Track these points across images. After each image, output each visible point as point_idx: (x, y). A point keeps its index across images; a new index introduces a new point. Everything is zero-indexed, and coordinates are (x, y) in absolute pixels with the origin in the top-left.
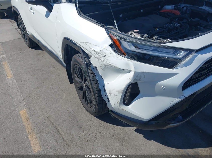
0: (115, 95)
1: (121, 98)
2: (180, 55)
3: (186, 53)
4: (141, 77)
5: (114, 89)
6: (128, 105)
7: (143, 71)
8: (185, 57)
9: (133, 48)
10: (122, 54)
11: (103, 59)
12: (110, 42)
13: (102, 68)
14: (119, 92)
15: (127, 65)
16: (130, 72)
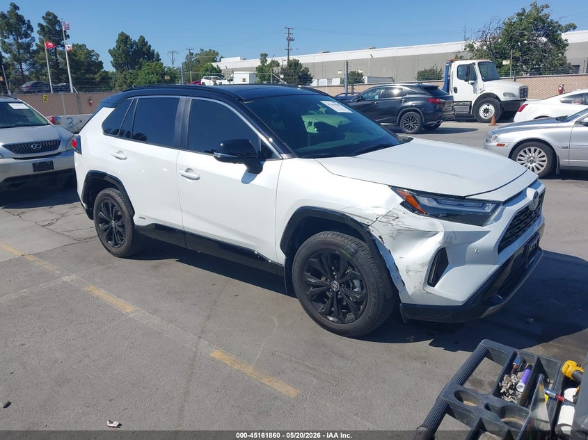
0: (416, 272)
1: (427, 275)
2: (488, 209)
3: (494, 205)
4: (452, 238)
5: (414, 263)
6: (433, 285)
7: (453, 230)
8: (494, 210)
9: (434, 204)
10: (420, 213)
11: (394, 223)
12: (401, 200)
13: (392, 237)
14: (423, 265)
15: (433, 225)
16: (436, 233)
